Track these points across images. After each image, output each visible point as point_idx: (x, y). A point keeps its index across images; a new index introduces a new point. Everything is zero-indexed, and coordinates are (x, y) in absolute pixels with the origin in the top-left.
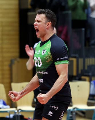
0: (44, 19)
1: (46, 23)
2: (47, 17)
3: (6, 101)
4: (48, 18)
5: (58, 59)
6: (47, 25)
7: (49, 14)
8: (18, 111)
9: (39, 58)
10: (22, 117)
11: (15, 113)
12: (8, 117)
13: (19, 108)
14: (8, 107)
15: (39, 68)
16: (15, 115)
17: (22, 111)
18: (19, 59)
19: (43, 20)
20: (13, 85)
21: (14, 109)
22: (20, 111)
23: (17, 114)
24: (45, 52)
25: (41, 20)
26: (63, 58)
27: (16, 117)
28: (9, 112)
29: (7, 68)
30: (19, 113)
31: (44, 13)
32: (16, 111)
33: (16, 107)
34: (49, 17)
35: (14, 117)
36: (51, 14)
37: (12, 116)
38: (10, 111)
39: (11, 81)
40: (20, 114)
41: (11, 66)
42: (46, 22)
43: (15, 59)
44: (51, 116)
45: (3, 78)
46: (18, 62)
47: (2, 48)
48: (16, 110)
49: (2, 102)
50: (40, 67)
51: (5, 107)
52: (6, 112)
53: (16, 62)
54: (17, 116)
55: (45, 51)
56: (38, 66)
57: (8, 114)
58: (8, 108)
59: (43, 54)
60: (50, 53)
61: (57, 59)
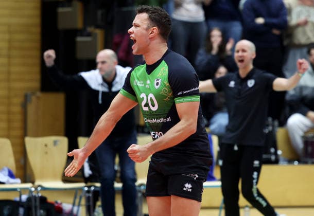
0: (146, 22)
1: (147, 29)
2: (150, 18)
3: (14, 171)
4: (152, 21)
5: (180, 93)
6: (150, 32)
7: (155, 13)
8: (36, 189)
9: (151, 96)
10: (43, 200)
11: (31, 192)
12: (18, 199)
13: (37, 183)
14: (18, 181)
15: (154, 113)
16: (31, 195)
17: (44, 189)
18: (39, 94)
19: (142, 23)
20: (28, 140)
21: (28, 185)
22: (39, 189)
23: (34, 194)
24: (160, 84)
25: (140, 24)
26: (189, 91)
27: (33, 201)
28: (19, 190)
29: (17, 109)
30: (38, 193)
31: (146, 11)
32: (33, 189)
33: (33, 182)
34: (155, 19)
35: (29, 199)
36: (160, 14)
37: (24, 198)
38: (21, 189)
39: (25, 134)
40: (40, 195)
41: (24, 106)
42: (148, 27)
43: (33, 94)
44: (191, 190)
45: (9, 128)
46: (38, 98)
47: (9, 73)
48: (33, 187)
49: (7, 173)
50: (155, 111)
51: (12, 180)
52: (14, 190)
53: (34, 98)
54: (35, 197)
55: (159, 82)
56: (150, 109)
57: (18, 194)
58: (17, 184)
59: (157, 87)
60: (168, 84)
61: (178, 93)
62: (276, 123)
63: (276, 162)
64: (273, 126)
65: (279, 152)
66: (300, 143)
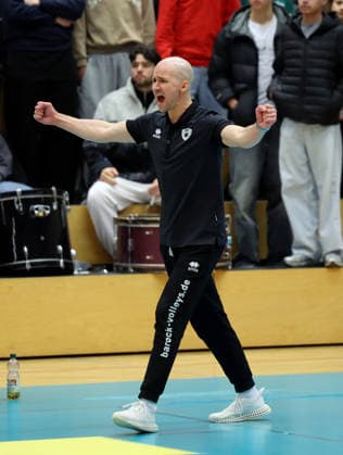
62: (66, 196)
63: (68, 270)
64: (60, 202)
65: (73, 252)
66: (111, 233)
